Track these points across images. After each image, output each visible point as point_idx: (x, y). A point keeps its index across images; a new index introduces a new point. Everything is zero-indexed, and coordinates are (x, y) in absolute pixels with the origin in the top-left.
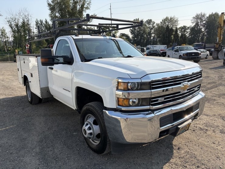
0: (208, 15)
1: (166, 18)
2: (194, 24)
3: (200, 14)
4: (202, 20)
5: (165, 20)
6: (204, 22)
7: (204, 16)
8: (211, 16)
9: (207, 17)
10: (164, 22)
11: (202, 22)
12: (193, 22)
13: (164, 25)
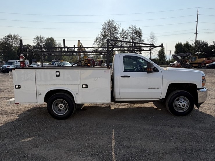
0: (46, 39)
1: (9, 35)
2: (36, 44)
3: (40, 37)
4: (42, 41)
5: (8, 36)
6: (44, 43)
7: (43, 38)
8: (48, 39)
9: (46, 40)
10: (8, 38)
11: (42, 43)
12: (34, 42)
13: (7, 41)
